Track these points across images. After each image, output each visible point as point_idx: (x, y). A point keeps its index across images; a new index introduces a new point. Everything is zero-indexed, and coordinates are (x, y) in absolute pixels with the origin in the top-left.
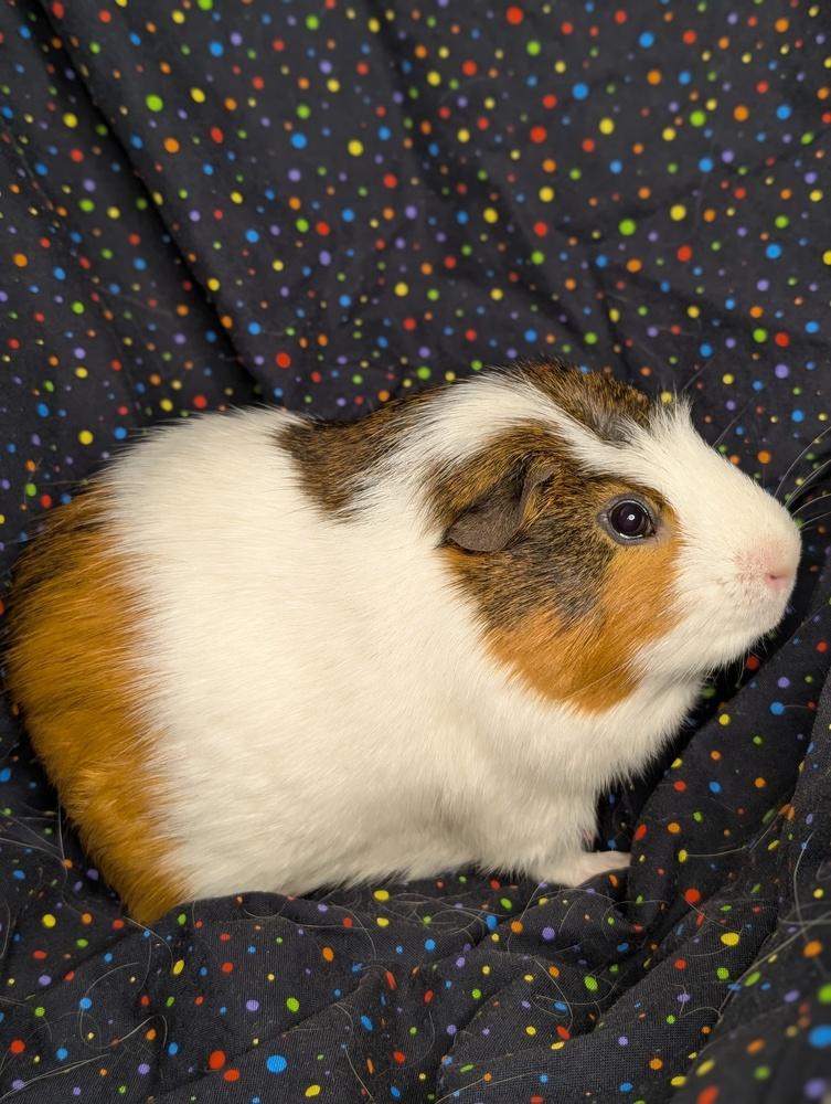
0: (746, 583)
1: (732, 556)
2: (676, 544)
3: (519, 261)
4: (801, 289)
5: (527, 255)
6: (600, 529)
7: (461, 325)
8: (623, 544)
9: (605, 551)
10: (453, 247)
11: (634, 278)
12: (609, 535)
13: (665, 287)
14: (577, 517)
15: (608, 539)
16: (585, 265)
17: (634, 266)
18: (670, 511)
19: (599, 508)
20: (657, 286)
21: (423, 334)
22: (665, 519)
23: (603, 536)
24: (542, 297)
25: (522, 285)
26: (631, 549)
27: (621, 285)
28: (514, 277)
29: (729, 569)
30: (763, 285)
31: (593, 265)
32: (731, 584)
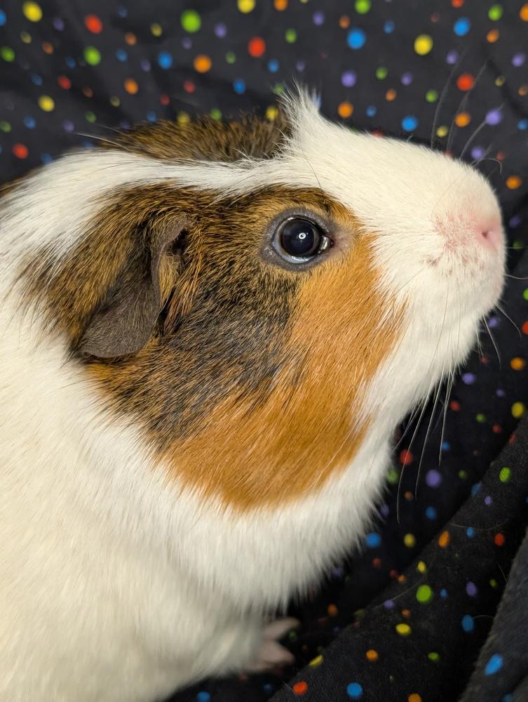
0: (460, 249)
1: (430, 226)
2: (364, 243)
3: (72, 64)
4: (392, 81)
5: (79, 54)
6: (270, 266)
8: (304, 270)
9: (287, 288)
11: (202, 78)
12: (284, 268)
13: (240, 87)
14: (237, 266)
15: (285, 272)
16: (147, 67)
17: (203, 65)
18: (342, 209)
19: (259, 243)
20: (229, 86)
22: (339, 220)
23: (277, 272)
24: (100, 103)
25: (75, 91)
26: (316, 271)
27: (190, 87)
28: (65, 83)
29: (433, 243)
30: (349, 80)
31: (155, 66)
32: (445, 258)
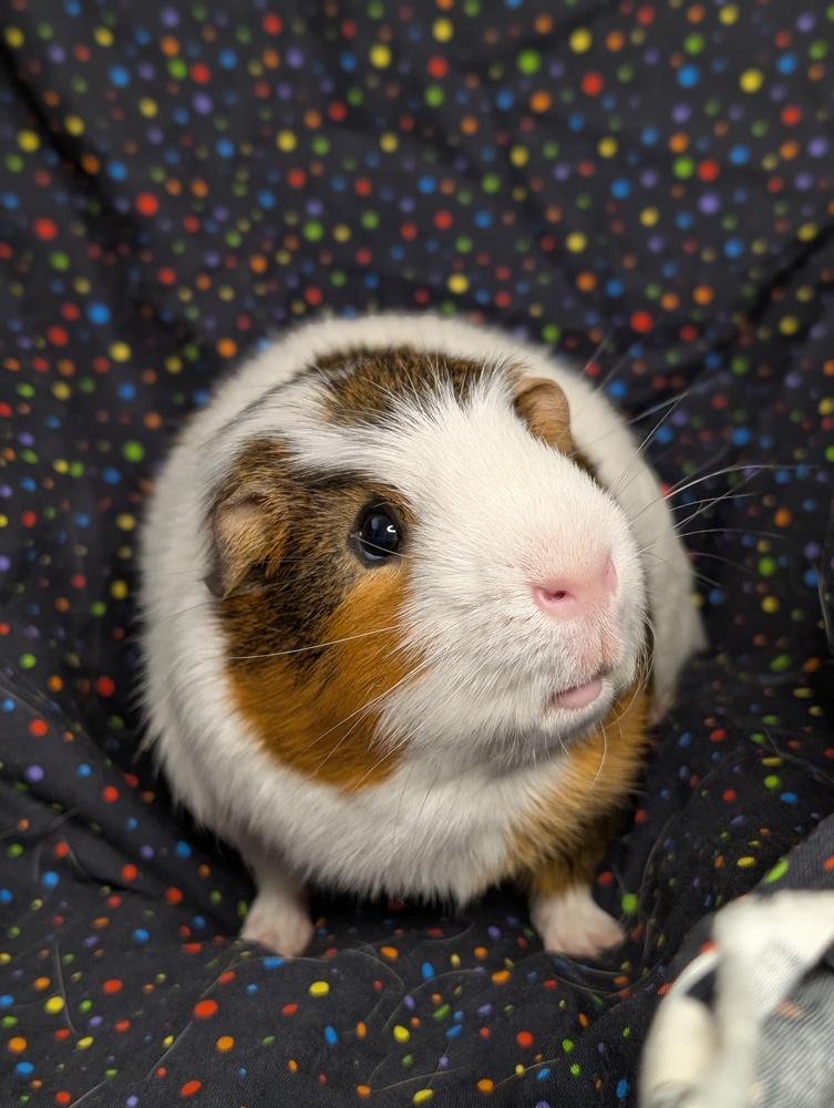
7: (351, 178)
10: (340, 95)
11: (541, 118)
13: (576, 124)
17: (540, 103)
20: (566, 124)
21: (313, 188)
24: (439, 142)
25: (417, 132)
27: (527, 126)
28: (408, 123)
30: (681, 114)
31: (494, 107)
